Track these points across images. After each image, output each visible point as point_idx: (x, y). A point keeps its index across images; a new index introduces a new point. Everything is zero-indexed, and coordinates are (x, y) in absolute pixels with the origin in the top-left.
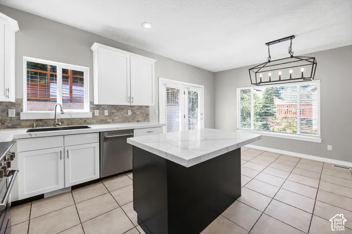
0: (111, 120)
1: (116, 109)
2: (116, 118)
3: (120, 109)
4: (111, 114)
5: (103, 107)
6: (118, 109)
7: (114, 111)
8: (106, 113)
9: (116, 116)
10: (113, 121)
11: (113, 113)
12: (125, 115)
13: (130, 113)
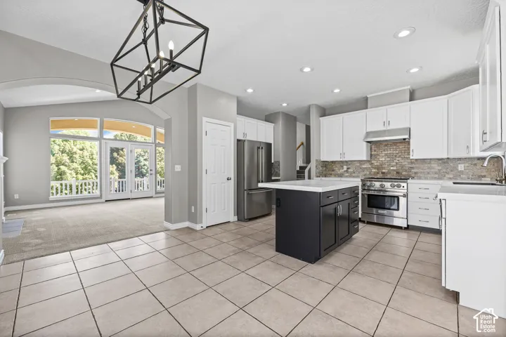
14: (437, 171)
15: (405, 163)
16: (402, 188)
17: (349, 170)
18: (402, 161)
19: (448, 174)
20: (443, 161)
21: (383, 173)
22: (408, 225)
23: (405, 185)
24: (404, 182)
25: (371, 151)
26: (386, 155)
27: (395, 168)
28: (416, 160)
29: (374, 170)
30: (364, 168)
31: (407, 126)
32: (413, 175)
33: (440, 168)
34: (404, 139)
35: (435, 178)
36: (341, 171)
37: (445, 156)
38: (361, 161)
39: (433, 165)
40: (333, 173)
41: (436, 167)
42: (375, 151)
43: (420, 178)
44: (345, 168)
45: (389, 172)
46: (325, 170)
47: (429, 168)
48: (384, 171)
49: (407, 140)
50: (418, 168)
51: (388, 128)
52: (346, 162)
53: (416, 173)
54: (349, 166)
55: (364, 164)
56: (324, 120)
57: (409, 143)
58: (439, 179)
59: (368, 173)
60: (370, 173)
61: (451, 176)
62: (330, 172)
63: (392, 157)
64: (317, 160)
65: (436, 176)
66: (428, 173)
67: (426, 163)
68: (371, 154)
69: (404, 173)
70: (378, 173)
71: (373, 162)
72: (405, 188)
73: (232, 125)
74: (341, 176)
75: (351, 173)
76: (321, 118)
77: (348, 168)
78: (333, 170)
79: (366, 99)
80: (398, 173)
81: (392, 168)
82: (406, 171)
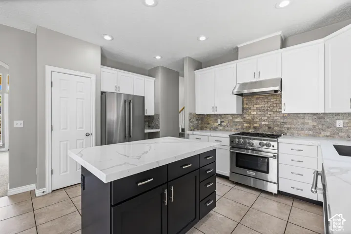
14: (311, 127)
15: (277, 118)
16: (271, 147)
17: (223, 124)
18: (274, 115)
19: (324, 130)
20: (319, 117)
21: (255, 128)
22: (279, 191)
23: (275, 144)
24: (275, 141)
25: (243, 105)
26: (258, 108)
27: (267, 123)
28: (289, 114)
29: (246, 125)
30: (237, 122)
31: (279, 76)
32: (285, 131)
33: (315, 124)
34: (276, 91)
35: (310, 136)
36: (216, 124)
37: (321, 111)
38: (234, 115)
39: (306, 121)
40: (208, 126)
41: (311, 123)
42: (247, 104)
43: (292, 135)
44: (219, 121)
45: (261, 127)
46: (201, 124)
47: (302, 124)
48: (255, 125)
49: (279, 92)
50: (290, 123)
51: (259, 80)
52: (220, 115)
53: (288, 129)
54: (223, 120)
55: (236, 118)
56: (198, 73)
57: (280, 96)
58: (314, 136)
59: (240, 127)
60: (242, 128)
61: (328, 134)
62: (206, 125)
63: (264, 111)
64: (190, 114)
65: (311, 133)
66: (302, 129)
67: (299, 117)
68: (243, 108)
69: (276, 128)
70: (250, 127)
71: (245, 116)
72: (276, 147)
73: (94, 77)
74: (215, 129)
75: (225, 127)
76: (195, 71)
77: (222, 122)
78: (209, 124)
79: (237, 49)
80: (269, 128)
81: (263, 123)
82: (278, 126)
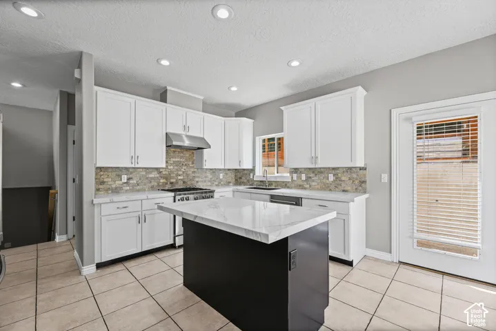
0: (308, 186)
1: (313, 172)
2: (314, 184)
3: (318, 172)
4: (308, 178)
5: (300, 170)
6: (316, 172)
7: (312, 175)
8: (304, 177)
9: (313, 181)
10: (310, 186)
11: (310, 177)
12: (324, 181)
13: (331, 178)
14: (210, 179)
15: (190, 172)
17: (131, 182)
18: (187, 170)
19: (215, 181)
20: (213, 171)
21: (172, 183)
26: (174, 162)
27: (182, 178)
29: (162, 181)
30: (152, 178)
36: (118, 183)
41: (209, 176)
44: (124, 178)
45: (177, 182)
48: (172, 180)
51: (188, 134)
52: (126, 169)
53: (197, 182)
54: (131, 176)
55: (151, 173)
59: (156, 184)
61: (217, 183)
63: (179, 165)
65: (209, 183)
66: (205, 182)
67: (204, 172)
69: (189, 182)
70: (167, 183)
71: (161, 170)
74: (116, 191)
75: (134, 186)
77: (129, 179)
80: (184, 182)
81: (179, 178)
82: (191, 180)
